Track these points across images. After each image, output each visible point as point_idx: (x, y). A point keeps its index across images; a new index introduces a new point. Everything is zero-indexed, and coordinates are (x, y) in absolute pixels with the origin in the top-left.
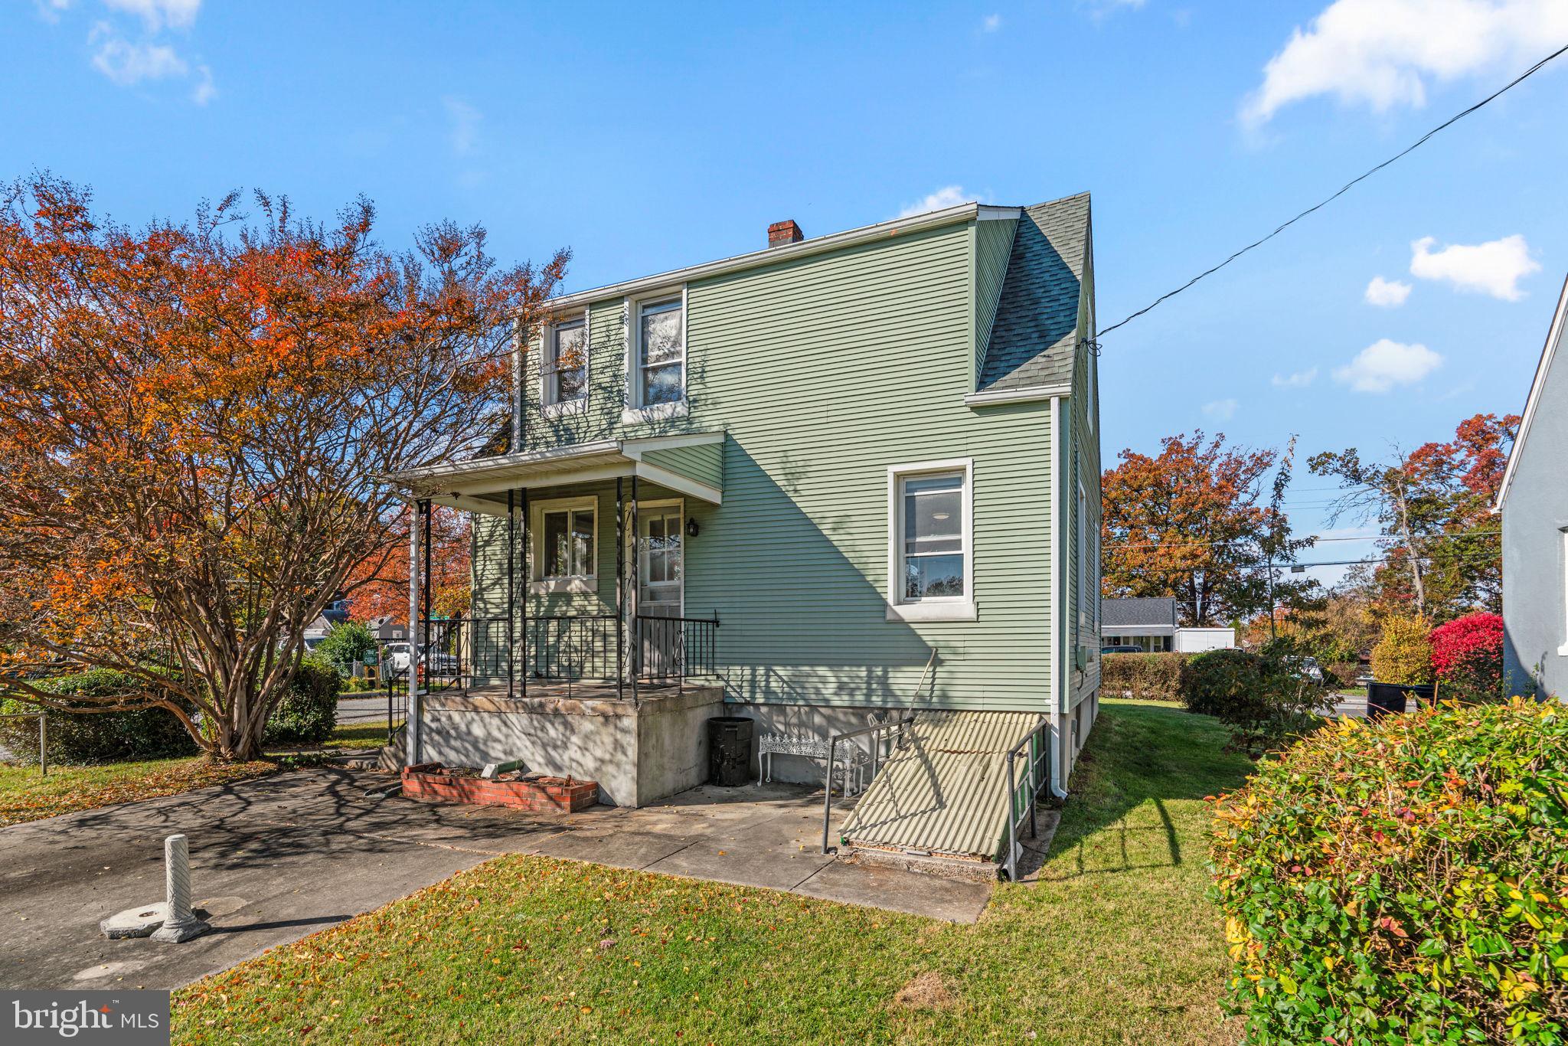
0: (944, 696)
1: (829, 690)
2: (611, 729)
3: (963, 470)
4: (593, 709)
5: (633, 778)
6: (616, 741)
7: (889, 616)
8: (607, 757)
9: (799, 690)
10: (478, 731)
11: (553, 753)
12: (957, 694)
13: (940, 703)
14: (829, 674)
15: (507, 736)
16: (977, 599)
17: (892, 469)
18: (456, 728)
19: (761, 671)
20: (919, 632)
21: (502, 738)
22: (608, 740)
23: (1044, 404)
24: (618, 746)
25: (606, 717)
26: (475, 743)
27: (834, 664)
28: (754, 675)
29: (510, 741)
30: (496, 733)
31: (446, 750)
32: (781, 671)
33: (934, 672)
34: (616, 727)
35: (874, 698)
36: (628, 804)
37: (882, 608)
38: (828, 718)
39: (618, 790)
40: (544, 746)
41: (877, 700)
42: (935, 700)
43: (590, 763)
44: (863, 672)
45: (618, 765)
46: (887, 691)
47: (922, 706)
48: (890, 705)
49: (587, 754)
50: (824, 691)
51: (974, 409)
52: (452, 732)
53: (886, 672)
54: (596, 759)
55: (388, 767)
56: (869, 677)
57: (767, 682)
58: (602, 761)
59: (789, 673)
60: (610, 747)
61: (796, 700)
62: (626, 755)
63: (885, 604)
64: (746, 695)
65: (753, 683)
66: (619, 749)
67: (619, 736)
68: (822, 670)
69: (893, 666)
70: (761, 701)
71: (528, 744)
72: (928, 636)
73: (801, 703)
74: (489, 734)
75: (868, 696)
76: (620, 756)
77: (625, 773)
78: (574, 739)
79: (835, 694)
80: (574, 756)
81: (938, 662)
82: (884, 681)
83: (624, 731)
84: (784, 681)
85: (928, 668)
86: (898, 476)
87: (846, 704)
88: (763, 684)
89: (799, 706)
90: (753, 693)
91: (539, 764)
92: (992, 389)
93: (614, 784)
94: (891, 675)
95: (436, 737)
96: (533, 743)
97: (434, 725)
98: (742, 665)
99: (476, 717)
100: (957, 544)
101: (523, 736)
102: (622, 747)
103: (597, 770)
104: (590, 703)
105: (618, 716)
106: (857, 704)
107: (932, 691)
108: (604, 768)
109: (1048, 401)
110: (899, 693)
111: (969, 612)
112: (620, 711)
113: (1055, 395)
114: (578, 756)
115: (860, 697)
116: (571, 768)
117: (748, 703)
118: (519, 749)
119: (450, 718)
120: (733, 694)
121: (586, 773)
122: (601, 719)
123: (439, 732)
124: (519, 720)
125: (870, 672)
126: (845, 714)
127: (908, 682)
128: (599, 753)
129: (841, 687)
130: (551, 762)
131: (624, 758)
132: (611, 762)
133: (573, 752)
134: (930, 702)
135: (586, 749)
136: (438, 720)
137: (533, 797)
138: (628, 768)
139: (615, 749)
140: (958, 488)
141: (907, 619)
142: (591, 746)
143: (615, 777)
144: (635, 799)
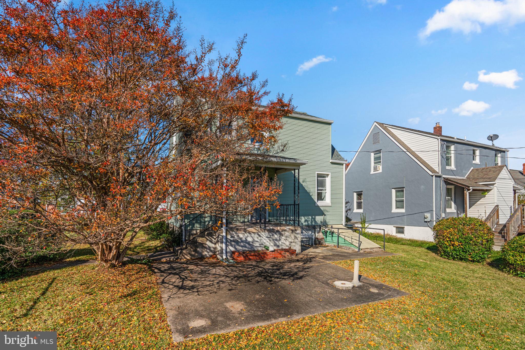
0: (326, 222)
1: (303, 222)
2: (294, 234)
3: (328, 175)
4: (289, 229)
5: (300, 245)
6: (295, 236)
7: (316, 205)
8: (293, 241)
10: (250, 239)
11: (276, 242)
12: (328, 221)
14: (303, 218)
15: (260, 240)
16: (331, 202)
17: (317, 172)
18: (241, 239)
20: (321, 208)
21: (259, 241)
22: (293, 236)
23: (342, 164)
24: (296, 237)
25: (292, 231)
26: (249, 243)
27: (304, 216)
29: (262, 241)
30: (256, 239)
31: (237, 247)
34: (295, 233)
38: (303, 229)
40: (273, 240)
41: (313, 224)
42: (324, 223)
43: (288, 243)
44: (310, 217)
45: (296, 243)
46: (315, 222)
47: (322, 224)
48: (315, 225)
49: (287, 241)
52: (240, 240)
53: (315, 217)
55: (185, 258)
58: (291, 242)
60: (293, 238)
63: (315, 202)
67: (296, 235)
71: (268, 241)
72: (323, 210)
74: (254, 240)
75: (312, 222)
77: (298, 245)
78: (283, 237)
80: (283, 242)
81: (325, 215)
82: (315, 219)
83: (297, 234)
85: (323, 216)
86: (317, 174)
91: (272, 246)
92: (334, 159)
93: (295, 248)
95: (233, 243)
96: (270, 240)
97: (232, 239)
99: (249, 235)
100: (325, 190)
101: (266, 238)
102: (297, 238)
103: (290, 245)
104: (288, 227)
105: (296, 230)
106: (310, 225)
107: (323, 221)
108: (292, 244)
110: (317, 222)
111: (330, 204)
112: (296, 228)
113: (344, 163)
114: (284, 242)
115: (309, 223)
116: (282, 245)
118: (265, 243)
119: (238, 236)
121: (287, 246)
122: (291, 231)
123: (233, 241)
124: (264, 234)
125: (312, 217)
127: (319, 219)
128: (290, 240)
129: (306, 221)
130: (275, 245)
131: (297, 241)
132: (294, 242)
133: (283, 240)
135: (287, 240)
136: (234, 237)
137: (285, 254)
138: (298, 243)
139: (295, 239)
140: (326, 178)
141: (319, 205)
142: (288, 239)
143: (295, 246)
144: (300, 251)
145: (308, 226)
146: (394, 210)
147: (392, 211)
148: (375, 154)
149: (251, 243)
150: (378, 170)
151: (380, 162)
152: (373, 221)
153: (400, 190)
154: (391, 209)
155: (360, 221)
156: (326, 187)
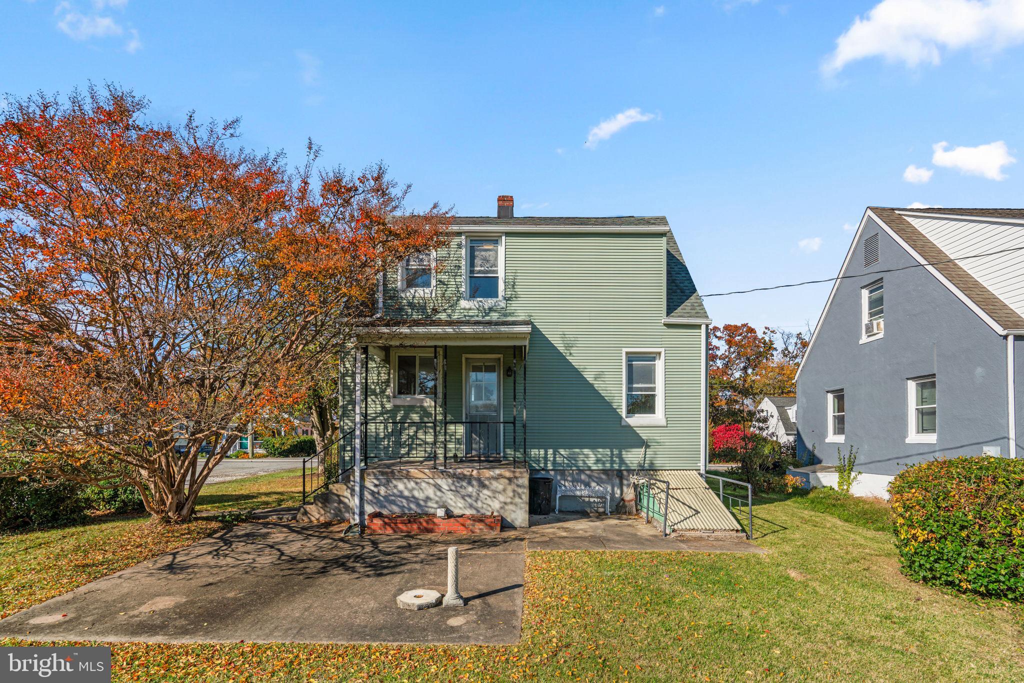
0: (652, 464)
1: (591, 462)
2: (513, 485)
3: (660, 353)
4: (502, 475)
5: (526, 511)
6: (515, 491)
7: (623, 423)
8: (509, 500)
9: (573, 462)
10: (418, 495)
11: (470, 500)
12: (658, 463)
13: (649, 466)
14: (591, 453)
16: (667, 416)
17: (625, 350)
19: (550, 451)
20: (638, 432)
22: (510, 489)
23: (698, 327)
25: (508, 479)
27: (593, 447)
28: (546, 454)
32: (562, 452)
33: (646, 452)
34: (516, 484)
35: (615, 465)
36: (523, 525)
37: (619, 420)
38: (589, 476)
39: (516, 519)
40: (463, 497)
41: (616, 466)
42: (646, 465)
43: (496, 505)
44: (608, 452)
45: (516, 505)
46: (622, 461)
47: (640, 468)
48: (623, 468)
50: (587, 462)
51: (665, 325)
53: (620, 452)
54: (501, 502)
55: (308, 519)
56: (612, 454)
57: (555, 458)
58: (505, 503)
59: (567, 453)
60: (511, 494)
61: (571, 467)
62: (521, 499)
63: (621, 418)
64: (542, 465)
65: (546, 458)
66: (517, 495)
67: (516, 488)
68: (586, 451)
69: (624, 449)
70: (551, 468)
72: (644, 435)
73: (574, 468)
75: (612, 464)
76: (517, 500)
77: (521, 508)
78: (487, 492)
79: (595, 463)
80: (485, 501)
81: (648, 446)
82: (620, 456)
83: (520, 486)
84: (564, 457)
85: (643, 449)
86: (627, 353)
87: (601, 468)
88: (552, 459)
89: (573, 470)
90: (546, 464)
91: (460, 508)
92: (673, 316)
93: (513, 516)
94: (624, 453)
98: (539, 449)
100: (653, 389)
101: (448, 492)
102: (519, 495)
103: (501, 508)
104: (500, 472)
105: (516, 478)
106: (607, 468)
107: (645, 460)
108: (506, 507)
109: (701, 325)
110: (628, 462)
111: (663, 422)
112: (517, 475)
113: (704, 323)
114: (488, 501)
115: (608, 465)
116: (483, 508)
117: (543, 469)
120: (534, 465)
121: (494, 511)
122: (505, 480)
124: (443, 484)
125: (612, 451)
126: (598, 473)
127: (633, 457)
128: (503, 499)
129: (598, 461)
130: (469, 506)
131: (520, 501)
132: (511, 503)
133: (485, 498)
134: (644, 466)
137: (473, 525)
138: (522, 505)
139: (514, 496)
140: (656, 362)
141: (632, 425)
142: (497, 495)
143: (514, 512)
144: (527, 522)
145: (605, 471)
146: (914, 437)
147: (908, 441)
148: (871, 292)
149: (422, 503)
150: (875, 331)
151: (881, 311)
152: (866, 464)
153: (927, 383)
154: (904, 434)
155: (837, 463)
156: (655, 383)
